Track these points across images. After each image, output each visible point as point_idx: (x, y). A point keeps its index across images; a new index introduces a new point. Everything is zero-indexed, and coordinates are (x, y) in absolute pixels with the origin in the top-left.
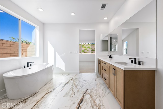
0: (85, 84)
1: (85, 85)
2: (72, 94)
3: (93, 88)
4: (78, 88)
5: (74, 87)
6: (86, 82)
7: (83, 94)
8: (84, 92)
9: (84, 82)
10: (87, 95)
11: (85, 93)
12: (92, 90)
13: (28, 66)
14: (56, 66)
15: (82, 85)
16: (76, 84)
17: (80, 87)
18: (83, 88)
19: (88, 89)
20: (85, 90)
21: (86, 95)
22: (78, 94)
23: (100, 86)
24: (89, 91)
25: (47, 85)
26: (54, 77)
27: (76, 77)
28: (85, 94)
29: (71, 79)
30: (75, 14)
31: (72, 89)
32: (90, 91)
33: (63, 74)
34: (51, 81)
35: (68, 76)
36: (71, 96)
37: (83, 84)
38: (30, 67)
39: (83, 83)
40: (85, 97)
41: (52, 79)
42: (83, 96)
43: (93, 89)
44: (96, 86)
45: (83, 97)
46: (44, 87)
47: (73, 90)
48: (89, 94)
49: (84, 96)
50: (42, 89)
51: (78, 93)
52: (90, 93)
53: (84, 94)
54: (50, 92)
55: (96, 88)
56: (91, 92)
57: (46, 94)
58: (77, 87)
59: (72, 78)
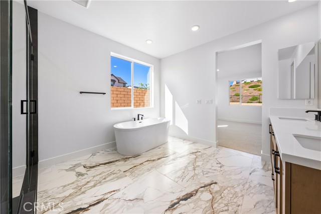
0: (215, 170)
1: (213, 173)
2: (179, 177)
3: (230, 185)
4: (196, 172)
5: (191, 168)
6: (221, 167)
7: (199, 187)
8: (203, 185)
9: (217, 167)
10: (204, 193)
11: (204, 187)
12: (223, 189)
13: (138, 119)
14: (176, 125)
15: (208, 170)
16: (198, 164)
17: (200, 171)
18: (207, 175)
19: (216, 183)
20: (208, 181)
21: (202, 192)
22: (189, 183)
23: (253, 191)
24: (215, 188)
25: (155, 150)
26: (170, 140)
27: (205, 152)
28: (202, 189)
29: (194, 152)
30: (199, 26)
31: (185, 170)
32: (219, 189)
33: (184, 139)
34: (163, 146)
35: (192, 145)
36: (176, 180)
37: (210, 169)
38: (140, 120)
39: (213, 168)
40: (199, 194)
41: (165, 143)
42: (197, 191)
43: (229, 189)
44: (241, 186)
45: (195, 192)
46: (150, 151)
47: (186, 172)
48: (211, 194)
49: (199, 192)
50: (148, 152)
51: (191, 180)
52: (216, 192)
53: (201, 187)
54: (154, 160)
55: (237, 190)
56: (220, 192)
57: (148, 161)
58: (195, 170)
59: (196, 151)
